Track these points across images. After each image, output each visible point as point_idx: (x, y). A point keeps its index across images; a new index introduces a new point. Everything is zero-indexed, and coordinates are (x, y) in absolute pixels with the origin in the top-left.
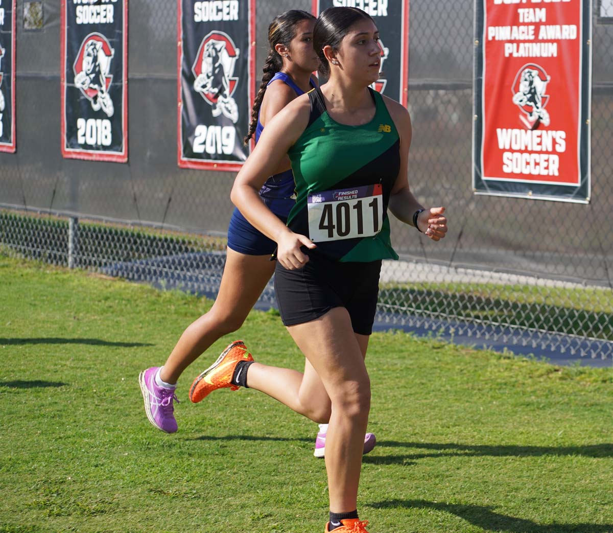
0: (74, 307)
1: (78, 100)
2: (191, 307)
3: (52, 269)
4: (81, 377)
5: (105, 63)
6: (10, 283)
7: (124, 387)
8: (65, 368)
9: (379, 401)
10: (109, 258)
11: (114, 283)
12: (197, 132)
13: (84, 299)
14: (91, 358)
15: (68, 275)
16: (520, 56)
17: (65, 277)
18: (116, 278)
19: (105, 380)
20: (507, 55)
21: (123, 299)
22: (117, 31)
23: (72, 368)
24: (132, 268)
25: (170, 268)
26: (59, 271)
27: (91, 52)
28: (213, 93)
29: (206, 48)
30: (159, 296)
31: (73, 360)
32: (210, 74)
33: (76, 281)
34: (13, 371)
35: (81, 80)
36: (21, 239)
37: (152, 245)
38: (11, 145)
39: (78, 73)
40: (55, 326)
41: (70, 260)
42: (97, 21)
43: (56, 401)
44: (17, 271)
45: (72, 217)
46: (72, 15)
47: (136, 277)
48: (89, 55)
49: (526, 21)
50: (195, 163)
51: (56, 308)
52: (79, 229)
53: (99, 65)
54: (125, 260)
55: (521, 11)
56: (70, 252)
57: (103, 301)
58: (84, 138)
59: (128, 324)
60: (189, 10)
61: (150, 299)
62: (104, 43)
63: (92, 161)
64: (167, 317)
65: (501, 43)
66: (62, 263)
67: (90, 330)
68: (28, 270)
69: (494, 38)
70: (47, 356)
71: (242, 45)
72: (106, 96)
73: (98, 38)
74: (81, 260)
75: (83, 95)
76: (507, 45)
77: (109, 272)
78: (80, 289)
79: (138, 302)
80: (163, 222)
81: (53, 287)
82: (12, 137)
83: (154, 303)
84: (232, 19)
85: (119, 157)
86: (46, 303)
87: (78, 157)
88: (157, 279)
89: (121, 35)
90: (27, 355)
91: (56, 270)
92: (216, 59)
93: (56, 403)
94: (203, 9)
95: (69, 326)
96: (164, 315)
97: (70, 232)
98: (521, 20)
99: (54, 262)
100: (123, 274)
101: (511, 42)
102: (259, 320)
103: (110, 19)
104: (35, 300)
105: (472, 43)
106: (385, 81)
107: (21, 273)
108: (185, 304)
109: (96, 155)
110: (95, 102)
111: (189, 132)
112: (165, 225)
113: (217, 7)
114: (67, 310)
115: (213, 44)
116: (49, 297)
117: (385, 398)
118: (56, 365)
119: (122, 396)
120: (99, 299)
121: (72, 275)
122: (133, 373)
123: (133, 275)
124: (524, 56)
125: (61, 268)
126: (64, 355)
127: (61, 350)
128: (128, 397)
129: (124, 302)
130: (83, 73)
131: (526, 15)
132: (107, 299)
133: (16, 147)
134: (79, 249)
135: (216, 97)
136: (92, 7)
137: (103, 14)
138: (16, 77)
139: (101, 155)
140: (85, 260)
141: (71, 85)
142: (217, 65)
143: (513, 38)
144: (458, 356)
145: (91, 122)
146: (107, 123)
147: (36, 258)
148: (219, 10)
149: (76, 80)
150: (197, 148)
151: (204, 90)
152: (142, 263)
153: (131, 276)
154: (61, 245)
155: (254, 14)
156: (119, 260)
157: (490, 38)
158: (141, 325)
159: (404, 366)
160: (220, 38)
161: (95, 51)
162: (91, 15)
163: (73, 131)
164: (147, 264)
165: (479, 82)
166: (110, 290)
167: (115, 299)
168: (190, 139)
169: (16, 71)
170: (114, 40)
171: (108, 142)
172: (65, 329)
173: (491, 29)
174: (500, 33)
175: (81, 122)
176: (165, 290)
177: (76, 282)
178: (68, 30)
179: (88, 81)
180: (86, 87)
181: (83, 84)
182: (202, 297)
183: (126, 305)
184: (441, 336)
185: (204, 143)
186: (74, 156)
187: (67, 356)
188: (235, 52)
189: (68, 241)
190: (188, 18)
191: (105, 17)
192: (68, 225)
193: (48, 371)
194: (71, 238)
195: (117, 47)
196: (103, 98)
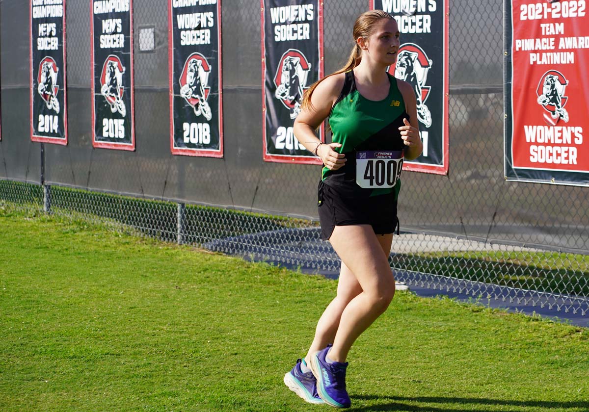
0: (178, 277)
1: (183, 108)
2: (274, 276)
3: (164, 246)
4: (174, 340)
5: (204, 77)
6: (128, 258)
7: (209, 348)
8: (162, 331)
9: (423, 360)
10: (209, 236)
11: (213, 257)
12: (278, 133)
13: (187, 271)
14: (185, 322)
15: (176, 251)
16: (543, 63)
17: (173, 252)
18: (215, 253)
19: (193, 343)
20: (532, 63)
21: (219, 270)
22: (214, 51)
23: (168, 332)
24: (228, 244)
25: (258, 244)
26: (170, 248)
27: (193, 68)
28: (290, 100)
29: (284, 63)
30: (248, 267)
31: (170, 325)
32: (288, 85)
33: (182, 256)
34: (118, 335)
35: (185, 91)
36: (140, 221)
37: (243, 226)
38: (131, 145)
39: (183, 85)
40: (159, 295)
41: (179, 237)
42: (197, 43)
43: (150, 362)
44: (136, 247)
45: (180, 203)
46: (178, 39)
47: (231, 251)
48: (191, 71)
49: (548, 33)
50: (277, 158)
51: (162, 279)
52: (185, 212)
53: (199, 78)
54: (222, 238)
55: (543, 26)
56: (178, 231)
57: (202, 272)
58: (188, 138)
59: (220, 292)
60: (270, 32)
61: (241, 270)
62: (203, 60)
63: (195, 156)
64: (254, 285)
65: (527, 53)
66: (173, 241)
67: (188, 298)
68: (145, 247)
69: (520, 49)
70: (148, 321)
71: (313, 60)
72: (206, 103)
73: (198, 56)
74: (187, 238)
75: (187, 103)
76: (532, 55)
77: (210, 248)
78: (185, 262)
79: (231, 273)
80: (252, 207)
81: (163, 261)
82: (132, 138)
83: (244, 274)
84: (305, 38)
85: (216, 153)
86: (156, 274)
87: (184, 154)
88: (247, 253)
89: (216, 54)
90: (132, 320)
91: (168, 246)
92: (292, 72)
93: (150, 364)
94: (282, 31)
96: (250, 284)
97: (179, 215)
98: (543, 33)
99: (166, 239)
100: (221, 249)
101: (535, 52)
102: (329, 287)
103: (208, 41)
104: (146, 272)
105: (502, 53)
106: (430, 87)
107: (139, 249)
108: (269, 274)
109: (198, 152)
110: (197, 109)
111: (272, 132)
112: (253, 209)
113: (293, 29)
114: (172, 281)
115: (290, 60)
116: (159, 269)
117: (429, 357)
118: (154, 329)
119: (206, 356)
120: (199, 270)
121: (180, 250)
122: (218, 336)
123: (229, 250)
124: (546, 63)
125: (172, 244)
126: (163, 321)
127: (161, 316)
128: (211, 358)
129: (219, 273)
130: (187, 86)
131: (547, 29)
132: (205, 270)
133: (135, 147)
134: (187, 228)
135: (293, 103)
136: (193, 32)
137: (202, 36)
138: (134, 90)
139: (202, 152)
140: (191, 238)
141: (177, 95)
142: (293, 77)
143: (536, 49)
144: (494, 318)
145: (194, 125)
146: (207, 126)
147: (152, 237)
148: (294, 32)
149: (181, 91)
150: (279, 146)
151: (283, 98)
152: (235, 240)
153: (226, 251)
154: (171, 226)
155: (322, 35)
156: (218, 237)
157: (517, 49)
158: (230, 293)
159: (447, 327)
160: (295, 54)
161: (196, 67)
162: (192, 37)
163: (179, 133)
164: (240, 241)
165: (508, 87)
166: (209, 263)
167: (213, 270)
168: (273, 138)
169: (134, 85)
170: (211, 58)
171: (207, 141)
172: (167, 297)
173: (518, 41)
174: (527, 44)
175: (186, 126)
176: (253, 262)
178: (174, 50)
179: (191, 92)
180: (189, 97)
181: (186, 94)
182: (283, 268)
183: (221, 275)
184: (480, 301)
185: (284, 141)
186: (181, 153)
187: (165, 321)
188: (308, 66)
189: (177, 222)
190: (270, 39)
191: (204, 39)
192: (177, 210)
193: (148, 335)
194: (179, 219)
195: (214, 64)
196: (203, 106)
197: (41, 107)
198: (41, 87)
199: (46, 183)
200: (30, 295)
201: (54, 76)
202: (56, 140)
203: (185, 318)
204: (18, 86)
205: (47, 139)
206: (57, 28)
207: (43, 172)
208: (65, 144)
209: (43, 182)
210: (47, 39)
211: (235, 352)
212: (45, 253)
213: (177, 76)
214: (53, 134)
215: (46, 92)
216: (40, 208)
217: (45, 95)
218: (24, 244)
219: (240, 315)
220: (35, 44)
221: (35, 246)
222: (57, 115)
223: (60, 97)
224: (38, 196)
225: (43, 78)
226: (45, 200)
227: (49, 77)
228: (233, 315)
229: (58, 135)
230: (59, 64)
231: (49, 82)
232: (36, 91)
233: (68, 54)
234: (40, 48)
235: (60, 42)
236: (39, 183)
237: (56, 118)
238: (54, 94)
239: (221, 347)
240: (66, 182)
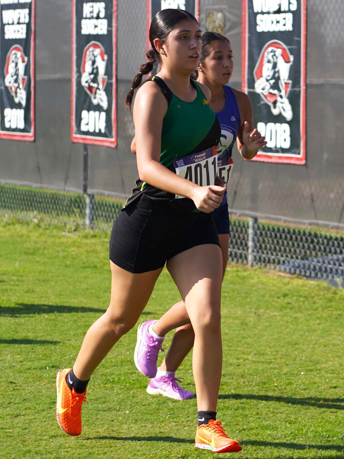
0: (255, 303)
1: (259, 105)
3: (233, 267)
4: (262, 371)
5: (284, 69)
7: (304, 381)
8: (247, 362)
10: (287, 256)
11: (292, 281)
13: (264, 296)
14: (271, 352)
15: (248, 273)
17: (245, 274)
18: (294, 276)
19: (285, 374)
21: (301, 296)
22: (296, 39)
23: (254, 362)
24: (309, 266)
26: (240, 269)
27: (271, 59)
30: (335, 293)
31: (255, 354)
33: (256, 278)
35: (261, 86)
37: (328, 244)
39: (258, 79)
40: (237, 322)
41: (250, 258)
42: (277, 29)
45: (252, 217)
46: (253, 24)
47: (313, 274)
48: (269, 62)
51: (237, 304)
52: (259, 228)
53: (278, 72)
54: (302, 259)
56: (250, 250)
57: (282, 298)
59: (306, 320)
61: (326, 296)
62: (284, 50)
63: (271, 163)
66: (243, 261)
67: (270, 325)
70: (230, 350)
72: (286, 101)
73: (277, 45)
74: (260, 258)
75: (263, 100)
77: (288, 270)
78: (260, 286)
79: (315, 299)
80: (339, 222)
81: (234, 284)
83: (330, 300)
85: (297, 159)
86: (228, 299)
88: (333, 277)
89: (299, 42)
91: (237, 267)
95: (250, 322)
96: (340, 312)
97: (250, 231)
99: (235, 260)
100: (301, 271)
103: (289, 27)
109: (275, 157)
110: (275, 107)
112: (341, 225)
114: (248, 307)
118: (238, 359)
119: (302, 389)
120: (278, 295)
121: (252, 272)
122: (312, 368)
123: (311, 273)
125: (242, 265)
126: (246, 350)
127: (243, 345)
129: (302, 299)
130: (263, 79)
132: (285, 295)
134: (259, 248)
136: (272, 15)
137: (282, 22)
139: (280, 158)
140: (264, 258)
141: (251, 90)
145: (271, 125)
146: (286, 127)
149: (256, 85)
152: (318, 262)
153: (308, 274)
154: (241, 243)
156: (297, 258)
158: (318, 322)
161: (275, 57)
162: (271, 22)
164: (324, 262)
166: (288, 287)
167: (293, 296)
170: (293, 47)
171: (287, 145)
172: (247, 325)
175: (261, 126)
176: (341, 288)
177: (255, 280)
178: (249, 37)
179: (268, 87)
180: (266, 92)
181: (263, 89)
183: (304, 302)
187: (249, 350)
189: (248, 240)
191: (284, 25)
192: (248, 225)
193: (231, 365)
194: (251, 237)
195: (296, 54)
196: (282, 103)
197: (84, 102)
198: (86, 78)
199: (90, 191)
200: (87, 319)
201: (101, 65)
202: (102, 141)
203: (270, 347)
204: (58, 76)
205: (91, 140)
206: (106, 8)
207: (86, 179)
208: (113, 146)
209: (85, 191)
210: (94, 21)
211: (334, 385)
212: (96, 273)
213: (251, 67)
214: (100, 134)
215: (92, 84)
216: (80, 222)
217: (90, 88)
218: (68, 263)
219: (334, 345)
220: (79, 27)
221: (81, 265)
222: (104, 111)
223: (108, 90)
224: (79, 207)
225: (88, 68)
226: (88, 211)
227: (95, 66)
228: (325, 346)
229: (105, 135)
230: (108, 51)
231: (95, 73)
232: (79, 83)
233: (120, 39)
234: (84, 31)
235: (110, 25)
236: (81, 191)
237: (103, 115)
238: (101, 86)
239: (317, 380)
240: (114, 191)
